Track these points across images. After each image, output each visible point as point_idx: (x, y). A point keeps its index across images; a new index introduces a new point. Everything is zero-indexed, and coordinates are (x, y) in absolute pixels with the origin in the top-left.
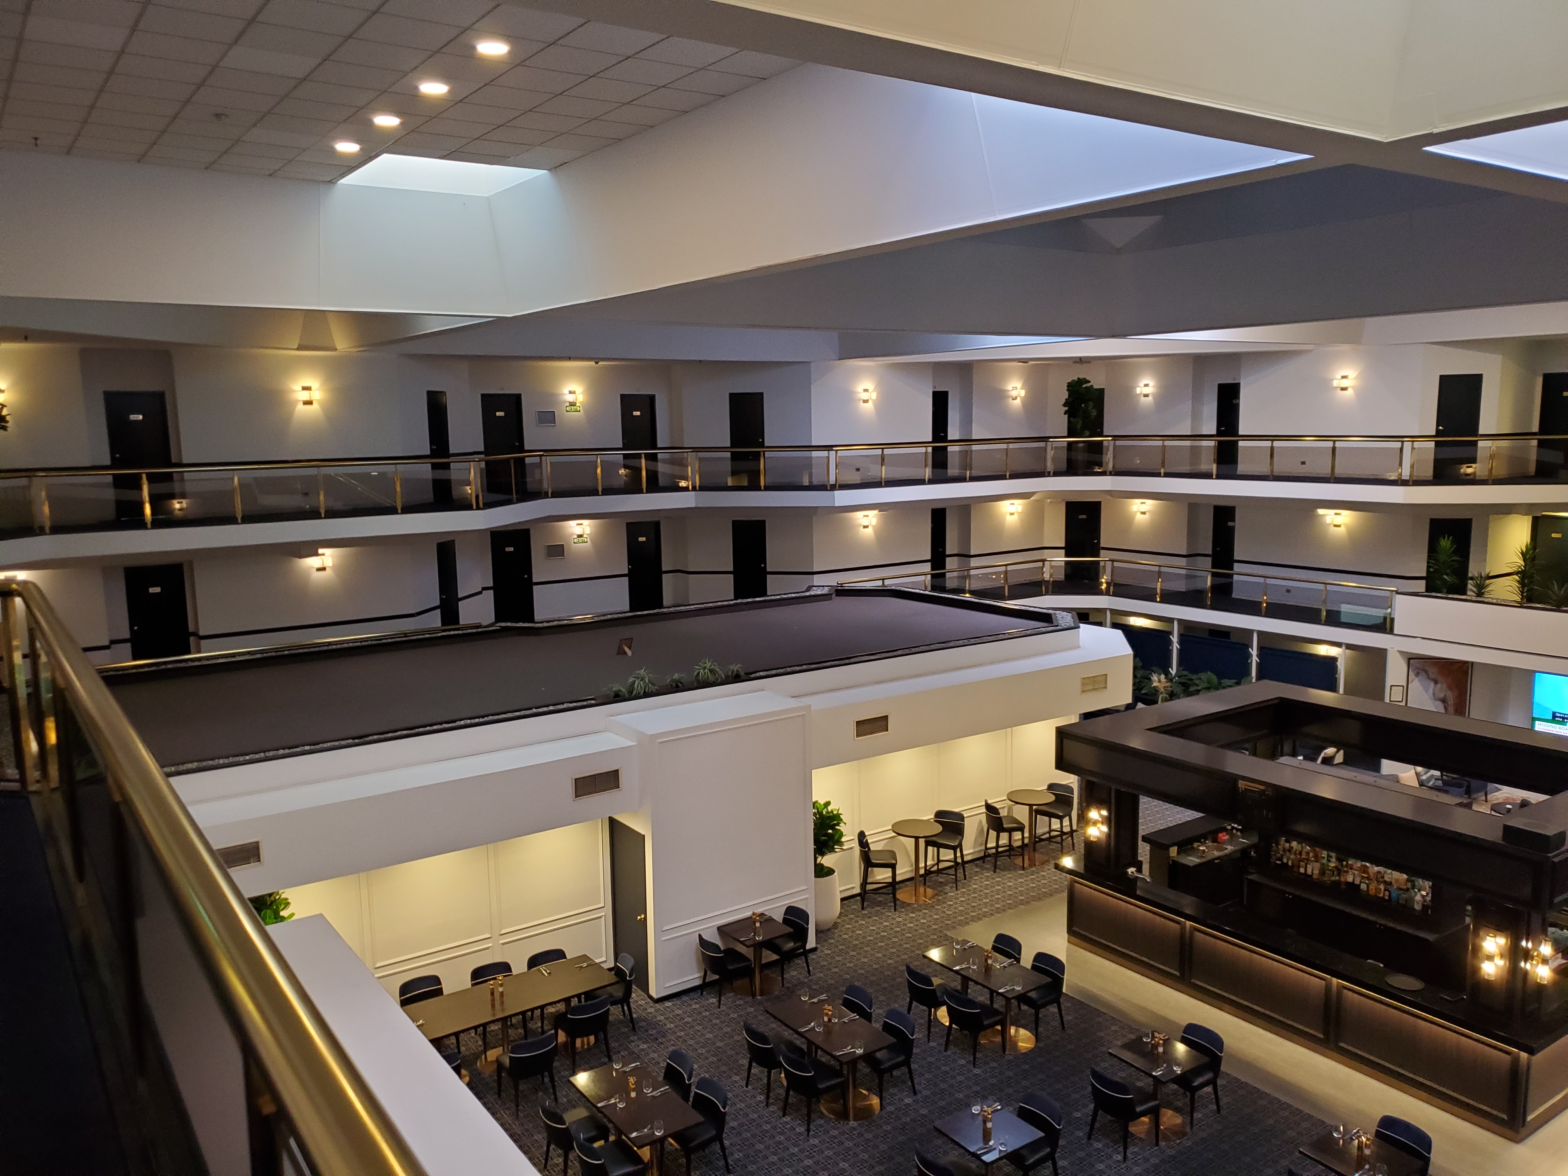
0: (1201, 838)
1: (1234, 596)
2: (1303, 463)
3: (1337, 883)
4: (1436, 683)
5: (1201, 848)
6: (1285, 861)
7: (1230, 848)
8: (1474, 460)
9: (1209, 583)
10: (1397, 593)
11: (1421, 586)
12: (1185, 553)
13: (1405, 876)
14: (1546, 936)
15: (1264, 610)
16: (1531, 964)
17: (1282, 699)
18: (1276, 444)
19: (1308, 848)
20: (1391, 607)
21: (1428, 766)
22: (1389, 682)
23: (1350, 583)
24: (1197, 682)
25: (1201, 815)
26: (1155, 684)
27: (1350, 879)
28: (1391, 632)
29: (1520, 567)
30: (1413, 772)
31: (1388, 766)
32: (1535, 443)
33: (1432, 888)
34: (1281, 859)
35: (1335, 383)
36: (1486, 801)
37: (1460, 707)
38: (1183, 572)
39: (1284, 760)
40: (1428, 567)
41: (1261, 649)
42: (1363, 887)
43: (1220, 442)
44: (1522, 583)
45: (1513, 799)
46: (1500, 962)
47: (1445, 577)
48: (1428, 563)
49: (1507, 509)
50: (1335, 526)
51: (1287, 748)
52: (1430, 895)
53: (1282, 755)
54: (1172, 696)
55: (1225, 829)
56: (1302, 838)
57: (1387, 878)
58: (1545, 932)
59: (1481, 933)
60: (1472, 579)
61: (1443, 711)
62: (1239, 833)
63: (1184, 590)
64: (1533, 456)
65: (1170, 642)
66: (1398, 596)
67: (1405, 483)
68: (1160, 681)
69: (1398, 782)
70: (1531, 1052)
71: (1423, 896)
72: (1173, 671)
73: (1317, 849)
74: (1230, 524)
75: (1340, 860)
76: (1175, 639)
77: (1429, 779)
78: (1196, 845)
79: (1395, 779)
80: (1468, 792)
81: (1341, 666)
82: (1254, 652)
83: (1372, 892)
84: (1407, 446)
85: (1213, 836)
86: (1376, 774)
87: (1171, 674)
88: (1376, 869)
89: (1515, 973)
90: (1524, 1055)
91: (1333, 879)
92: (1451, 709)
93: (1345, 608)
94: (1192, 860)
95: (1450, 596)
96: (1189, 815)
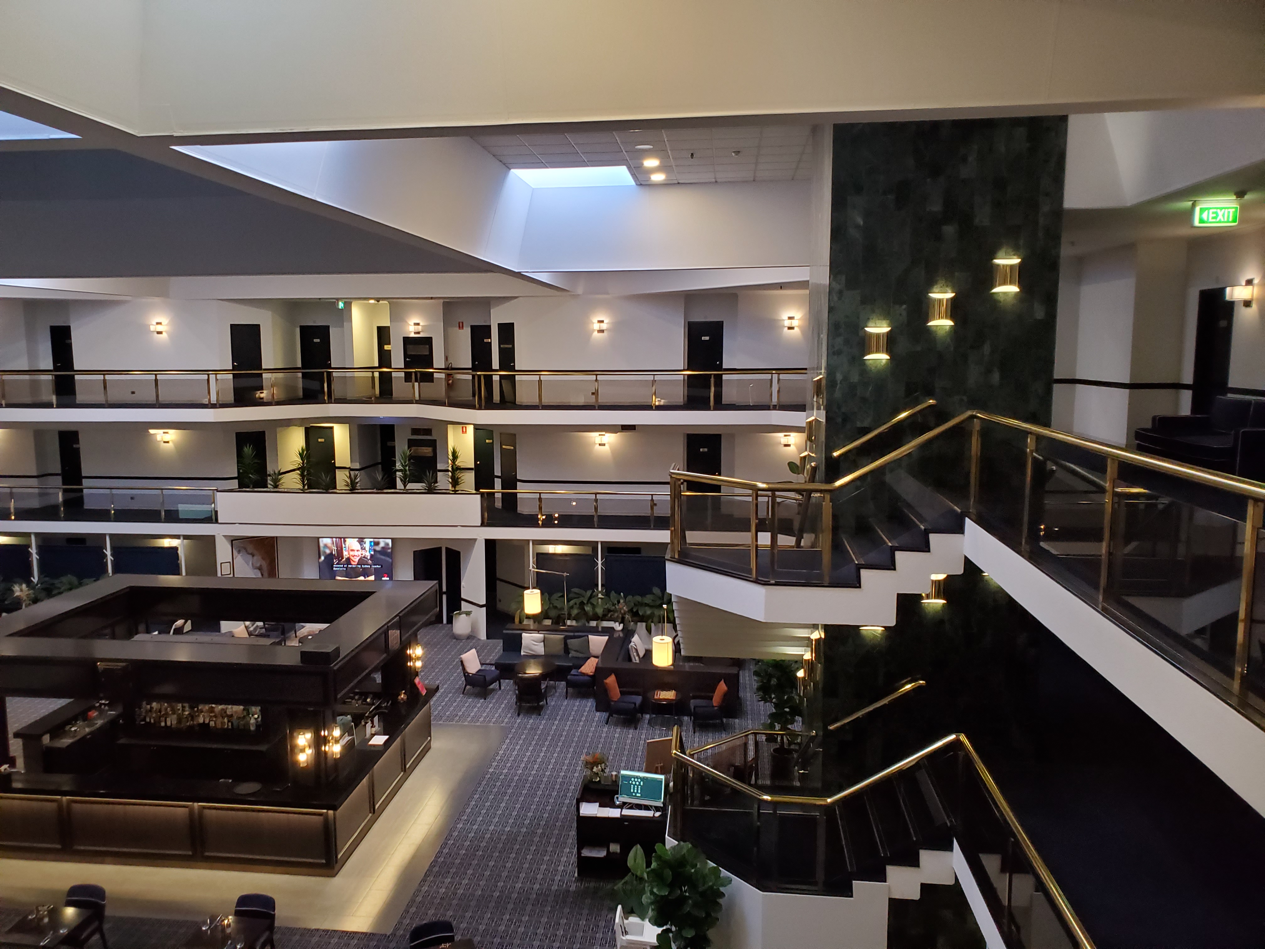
0: (72, 721)
1: (86, 507)
2: (133, 393)
3: (192, 727)
4: (253, 556)
5: (73, 729)
6: (148, 720)
7: (100, 722)
8: (261, 388)
9: (61, 499)
10: (218, 491)
11: (235, 484)
12: (35, 474)
13: (242, 707)
14: (336, 723)
15: (112, 516)
16: (329, 746)
17: (131, 588)
18: (107, 377)
19: (166, 704)
20: (214, 502)
21: (254, 620)
22: (219, 560)
23: (183, 487)
24: (59, 585)
25: (72, 700)
26: (17, 594)
27: (201, 720)
28: (217, 521)
29: (299, 464)
30: (243, 626)
31: (226, 626)
32: (300, 375)
33: (261, 711)
34: (144, 720)
35: (152, 328)
36: (296, 637)
37: (272, 571)
38: (36, 491)
39: (137, 637)
40: (238, 470)
41: (113, 548)
42: (212, 724)
43: (56, 376)
44: (302, 475)
45: (313, 632)
46: (309, 752)
47: (251, 475)
48: (238, 466)
49: (288, 423)
50: (165, 442)
51: (142, 627)
52: (260, 717)
53: (136, 634)
54: (35, 601)
55: (93, 708)
56: (160, 698)
57: (228, 713)
58: (334, 721)
59: (295, 734)
60: (270, 475)
61: (260, 576)
62: (107, 708)
63: (38, 507)
64: (300, 384)
65: (30, 554)
66: (218, 493)
67: (213, 406)
68: (21, 590)
69: (233, 636)
70: (335, 808)
71: (256, 719)
72: (35, 580)
73: (174, 704)
74: (75, 446)
75: (192, 708)
76: (33, 550)
77: (255, 629)
78: (67, 728)
79: (231, 635)
80: (283, 633)
81: (181, 552)
82: (108, 552)
83: (219, 726)
84: (212, 377)
85: (83, 716)
86: (218, 633)
87: (34, 582)
88: (220, 707)
89: (320, 756)
90: (331, 812)
91: (188, 724)
92: (266, 574)
93: (181, 507)
94: (66, 742)
95: (256, 490)
96: (61, 702)
